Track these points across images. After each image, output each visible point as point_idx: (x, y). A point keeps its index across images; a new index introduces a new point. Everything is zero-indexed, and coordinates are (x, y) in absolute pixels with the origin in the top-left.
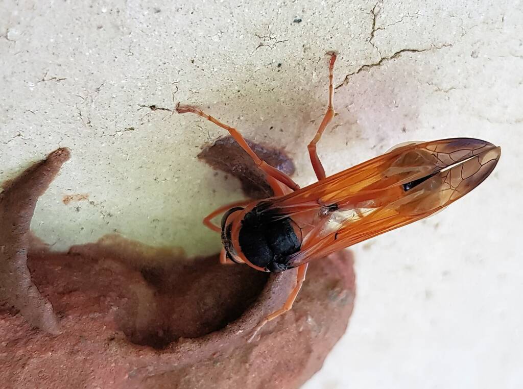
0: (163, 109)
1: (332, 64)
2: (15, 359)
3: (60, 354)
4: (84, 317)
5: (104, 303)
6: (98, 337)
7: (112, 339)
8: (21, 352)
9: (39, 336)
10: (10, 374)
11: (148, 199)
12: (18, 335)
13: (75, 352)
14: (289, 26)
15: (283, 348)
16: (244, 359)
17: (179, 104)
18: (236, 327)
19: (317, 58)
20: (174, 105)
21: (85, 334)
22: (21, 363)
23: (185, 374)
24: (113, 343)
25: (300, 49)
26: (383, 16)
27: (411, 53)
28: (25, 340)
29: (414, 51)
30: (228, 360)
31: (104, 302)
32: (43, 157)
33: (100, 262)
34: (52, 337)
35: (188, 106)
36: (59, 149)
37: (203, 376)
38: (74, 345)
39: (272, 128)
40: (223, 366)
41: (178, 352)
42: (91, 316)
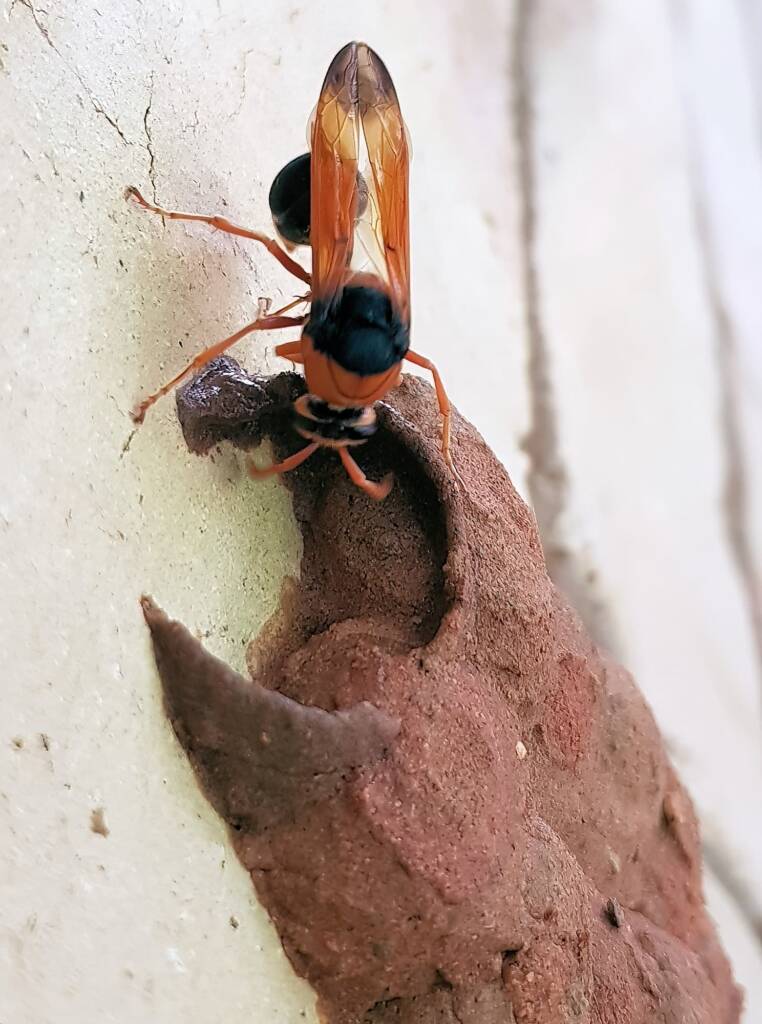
0: (130, 439)
1: (142, 201)
2: (423, 796)
3: (430, 732)
4: (382, 688)
5: (365, 662)
6: (414, 680)
7: (421, 664)
8: (416, 784)
9: (398, 751)
10: (442, 811)
11: (219, 566)
12: (388, 779)
13: (430, 714)
14: (85, 211)
15: (474, 472)
16: (483, 517)
17: (131, 414)
18: (449, 487)
19: (128, 213)
20: (131, 422)
21: (406, 695)
22: (430, 790)
23: (486, 597)
24: (428, 661)
25: (111, 222)
26: (105, 104)
27: (149, 116)
28: (398, 771)
29: (147, 111)
30: (478, 538)
31: (362, 662)
32: (147, 631)
33: (289, 675)
34: (402, 734)
35: (135, 408)
36: (142, 603)
37: (494, 577)
38: (421, 711)
39: (180, 343)
40: (486, 547)
41: (464, 576)
42: (381, 679)
